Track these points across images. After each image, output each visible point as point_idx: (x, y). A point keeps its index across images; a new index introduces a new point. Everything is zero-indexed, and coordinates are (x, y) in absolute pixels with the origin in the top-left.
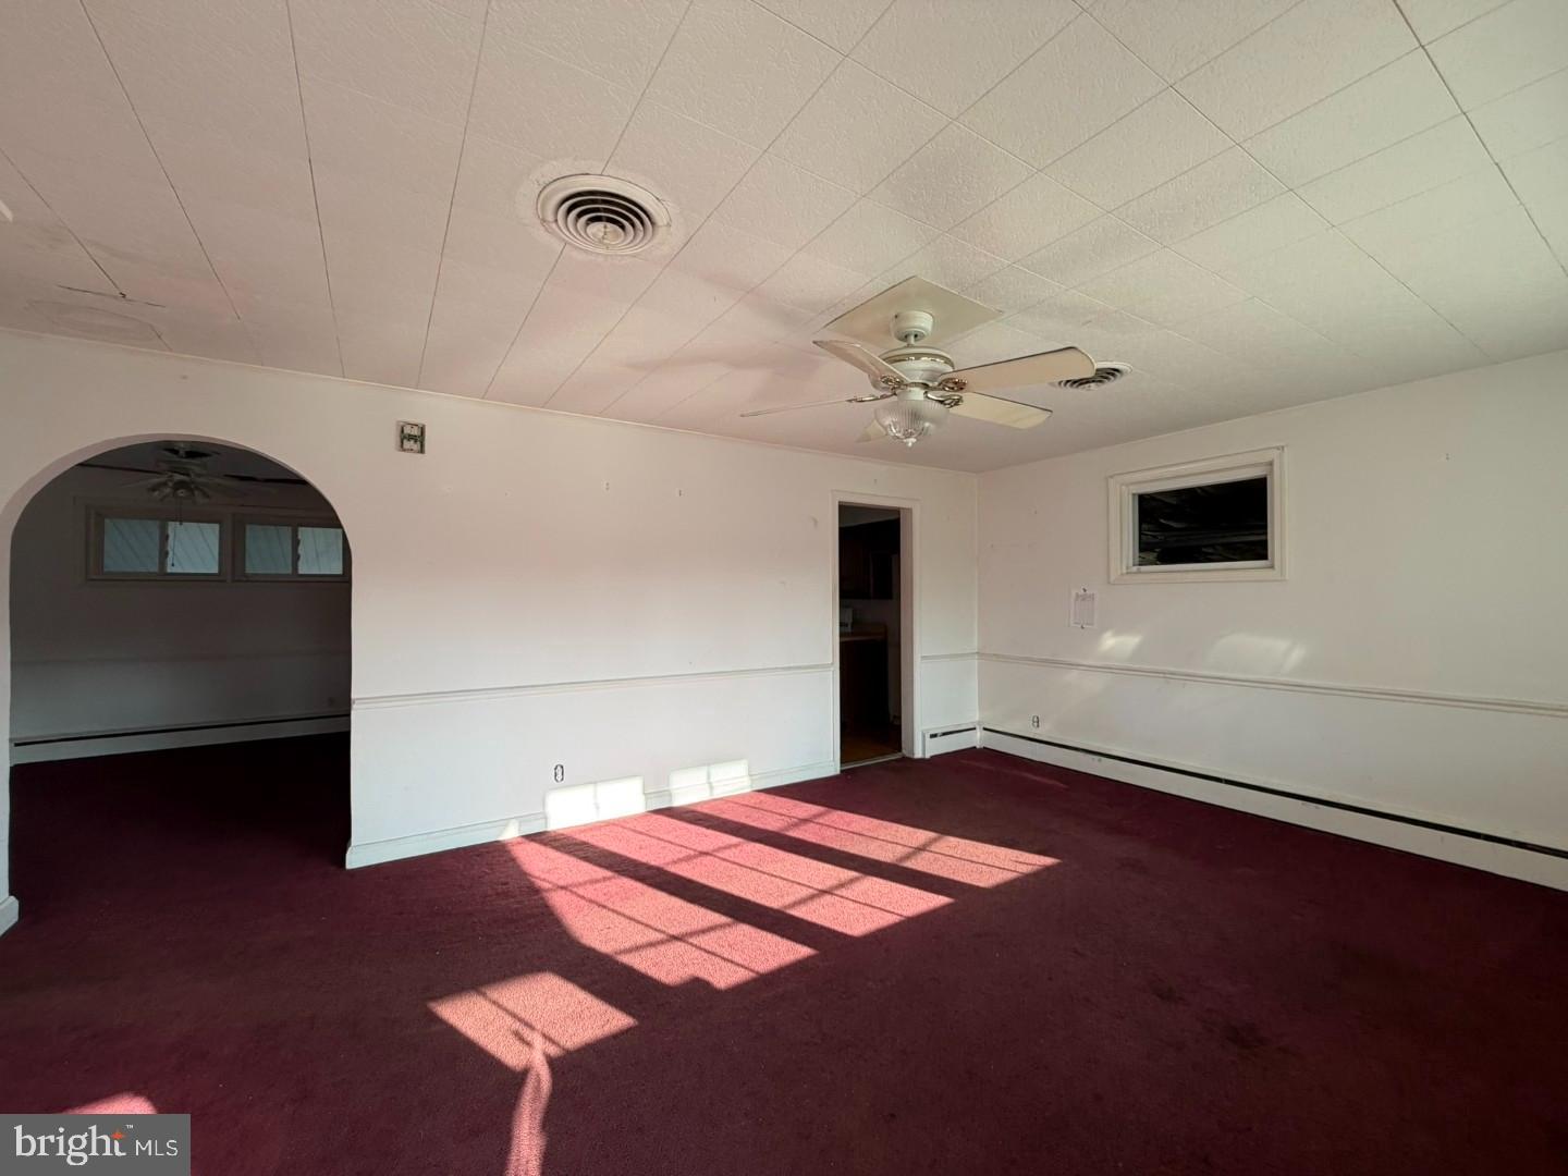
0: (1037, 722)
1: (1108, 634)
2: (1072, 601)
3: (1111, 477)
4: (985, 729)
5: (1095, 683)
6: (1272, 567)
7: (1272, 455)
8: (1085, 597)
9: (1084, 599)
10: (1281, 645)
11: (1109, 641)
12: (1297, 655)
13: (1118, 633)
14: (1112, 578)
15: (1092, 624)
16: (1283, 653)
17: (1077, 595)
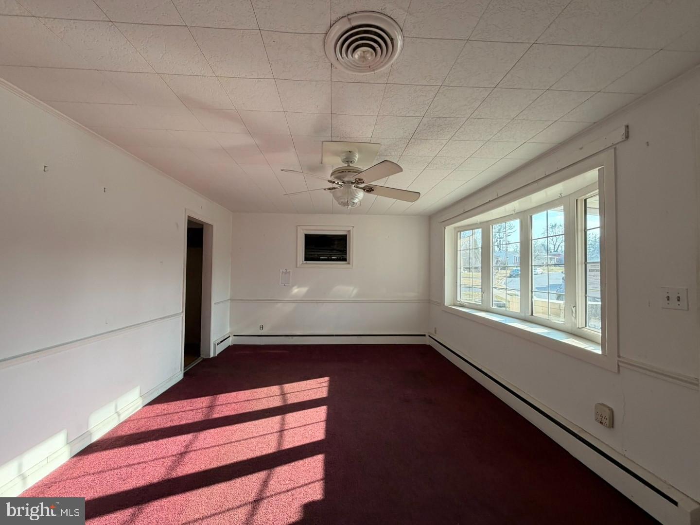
0: (262, 327)
1: (295, 287)
2: (281, 274)
3: (299, 226)
4: (234, 336)
5: (290, 307)
6: (349, 264)
7: (351, 228)
8: (286, 273)
9: (286, 274)
10: (352, 288)
11: (295, 290)
12: (355, 291)
13: (299, 286)
14: (298, 265)
15: (289, 284)
16: (351, 291)
17: (283, 272)
